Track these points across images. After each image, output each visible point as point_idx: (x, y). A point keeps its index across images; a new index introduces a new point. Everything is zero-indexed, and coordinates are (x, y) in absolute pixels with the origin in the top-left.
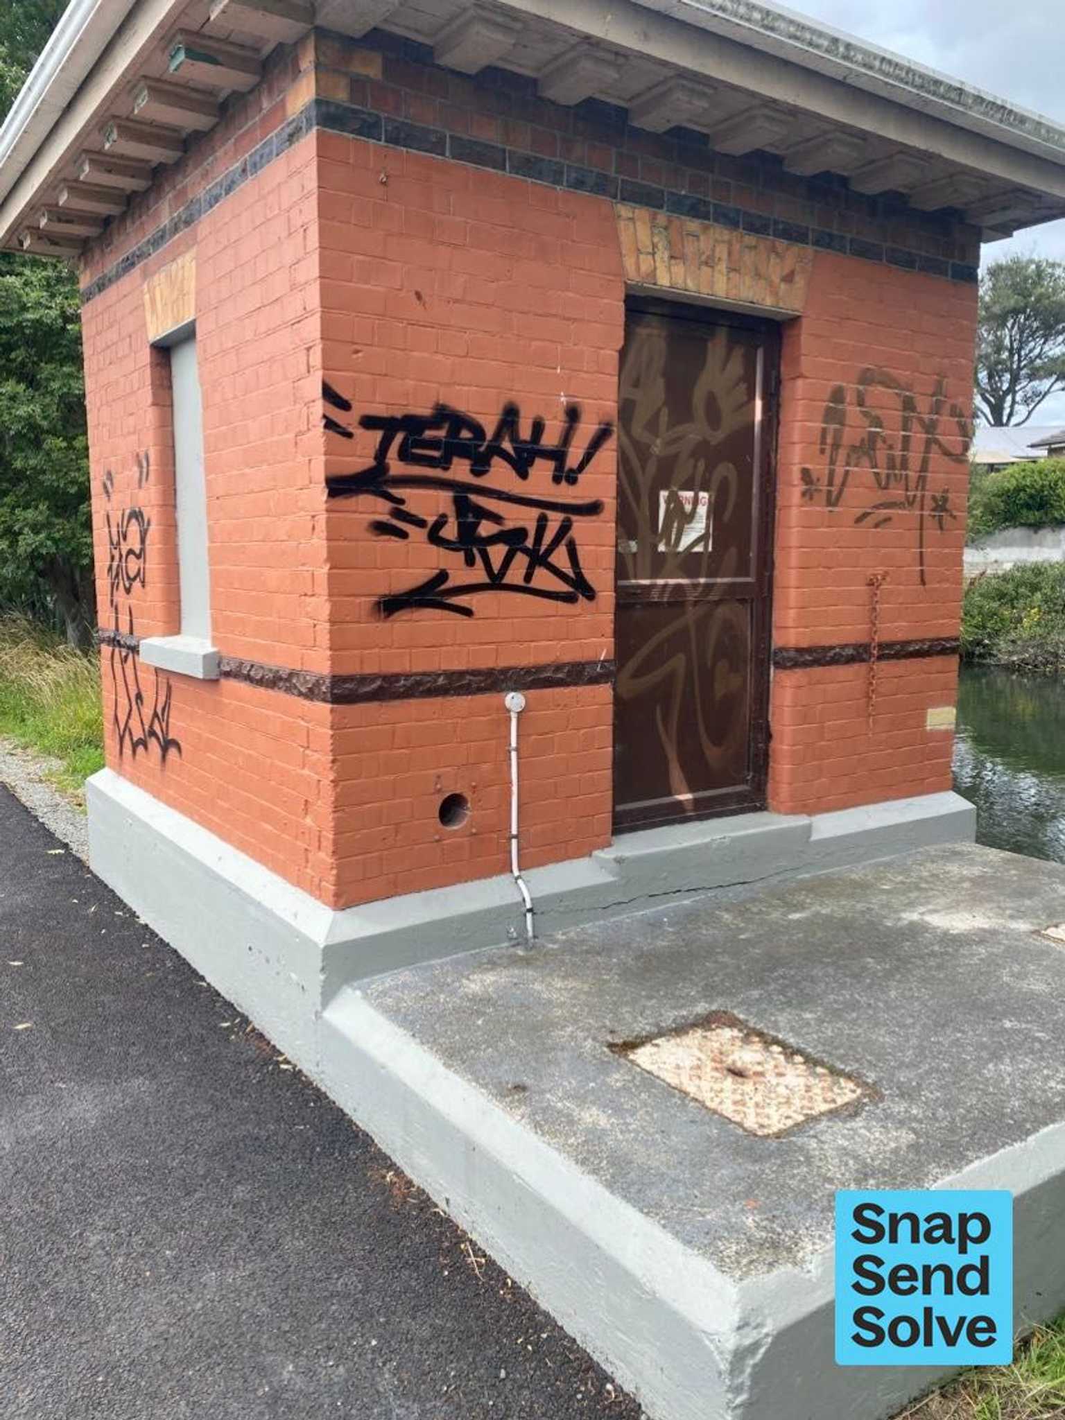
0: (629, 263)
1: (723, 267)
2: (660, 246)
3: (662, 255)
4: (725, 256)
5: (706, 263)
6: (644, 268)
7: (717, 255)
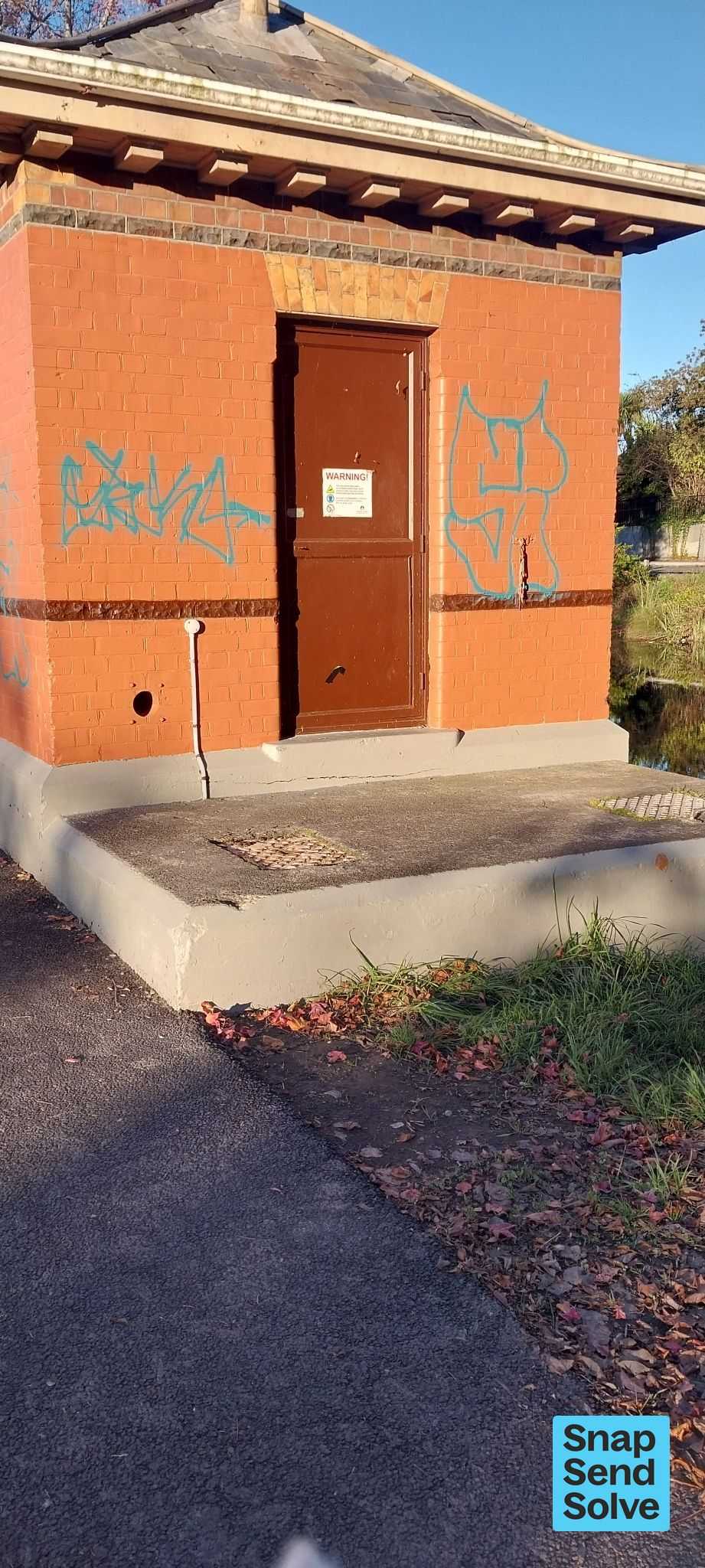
0: (278, 297)
1: (364, 294)
2: (306, 282)
3: (308, 289)
4: (365, 286)
5: (348, 292)
6: (291, 300)
7: (358, 284)
